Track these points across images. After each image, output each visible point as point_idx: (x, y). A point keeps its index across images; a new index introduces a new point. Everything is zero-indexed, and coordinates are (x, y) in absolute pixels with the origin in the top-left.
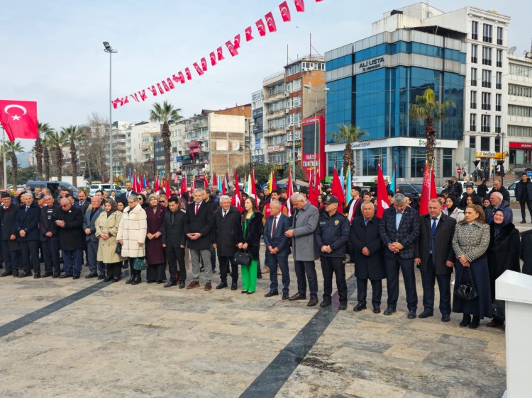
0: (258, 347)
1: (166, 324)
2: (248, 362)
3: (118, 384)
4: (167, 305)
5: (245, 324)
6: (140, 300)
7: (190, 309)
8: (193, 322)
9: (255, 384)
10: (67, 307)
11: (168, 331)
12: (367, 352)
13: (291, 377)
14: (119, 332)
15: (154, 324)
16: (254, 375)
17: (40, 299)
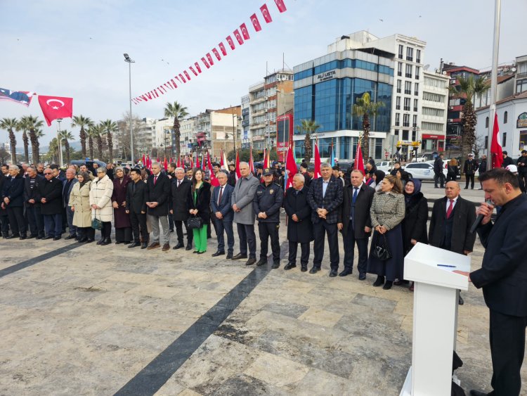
0: (180, 313)
1: (106, 287)
2: (161, 333)
4: (120, 266)
5: (180, 286)
6: (98, 261)
7: (138, 271)
8: (133, 284)
9: (153, 364)
10: (26, 269)
12: (283, 317)
13: (196, 353)
14: (54, 296)
15: (95, 287)
16: (160, 350)
17: (6, 261)
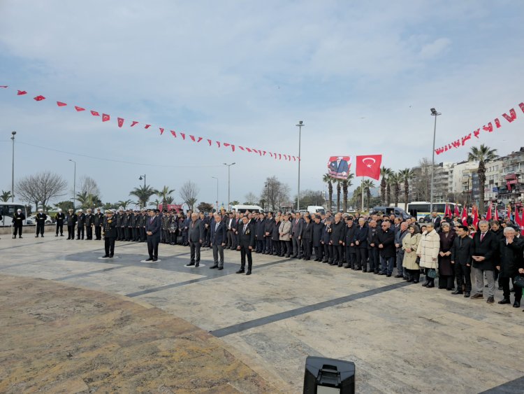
1: (444, 321)
3: (394, 353)
4: (449, 307)
6: (429, 300)
7: (467, 315)
8: (467, 325)
11: (443, 327)
15: (434, 320)
